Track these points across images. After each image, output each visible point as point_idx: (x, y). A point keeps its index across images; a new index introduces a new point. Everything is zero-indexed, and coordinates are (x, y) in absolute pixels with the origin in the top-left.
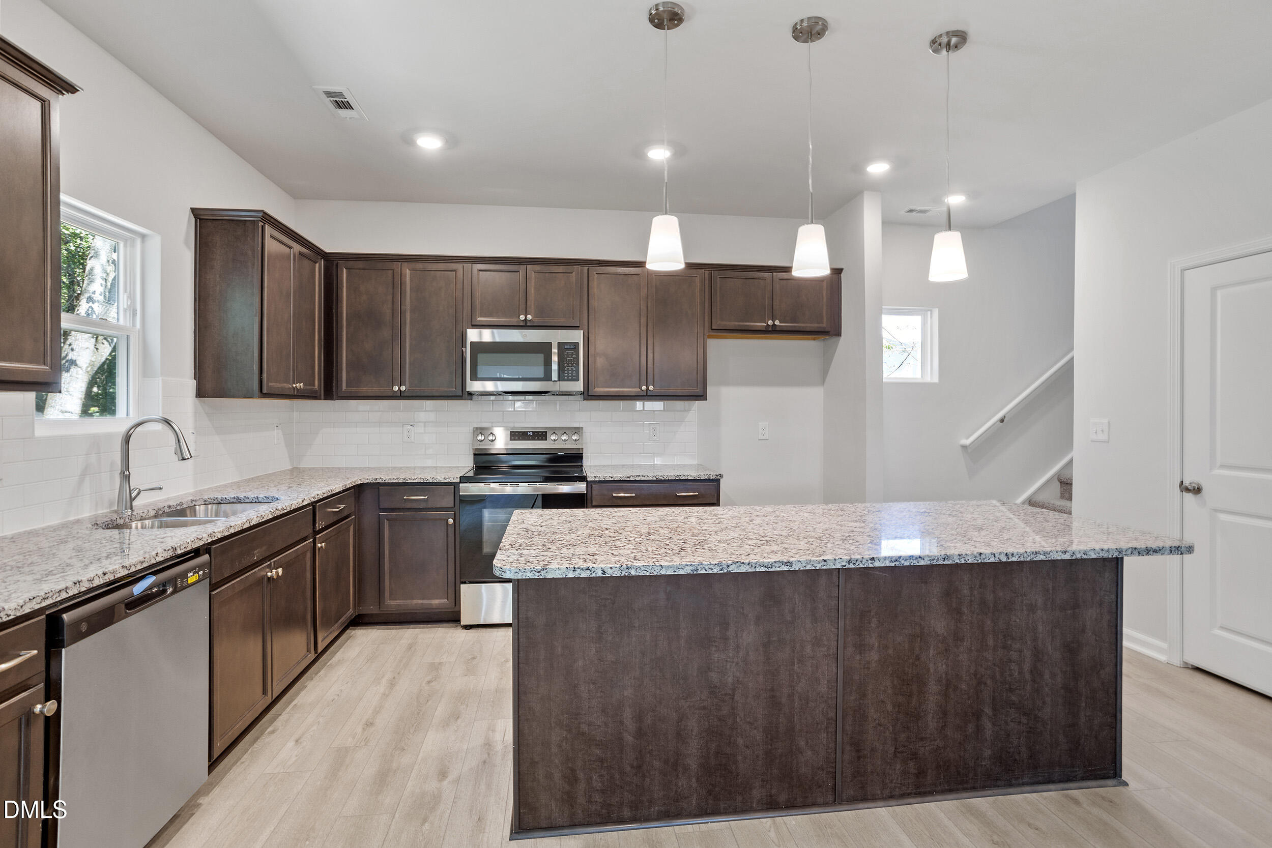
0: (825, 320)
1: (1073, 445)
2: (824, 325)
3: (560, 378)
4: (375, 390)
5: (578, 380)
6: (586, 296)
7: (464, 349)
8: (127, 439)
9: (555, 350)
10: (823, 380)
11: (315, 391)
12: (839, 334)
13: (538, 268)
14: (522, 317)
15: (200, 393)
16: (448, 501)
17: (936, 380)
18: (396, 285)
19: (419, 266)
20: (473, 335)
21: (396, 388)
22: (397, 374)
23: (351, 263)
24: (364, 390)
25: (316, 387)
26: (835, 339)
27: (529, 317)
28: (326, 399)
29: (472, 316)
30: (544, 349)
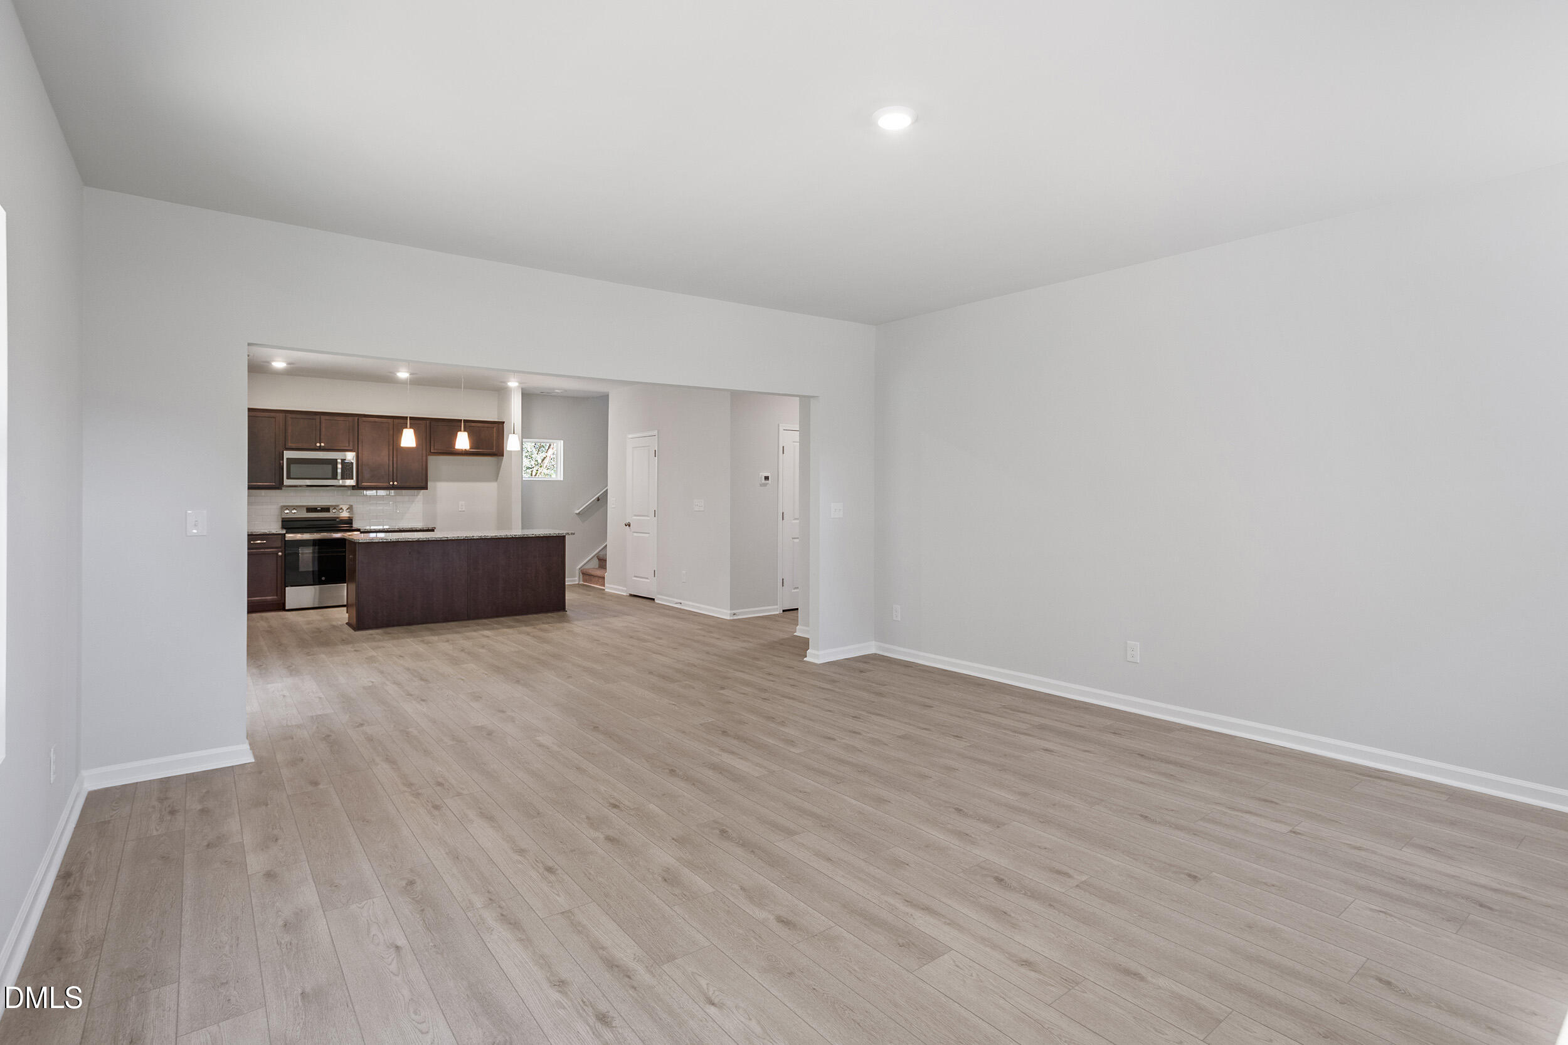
0: (495, 448)
1: (607, 503)
2: (494, 450)
3: (343, 479)
6: (357, 433)
7: (282, 462)
9: (339, 466)
10: (496, 480)
12: (503, 456)
13: (327, 417)
14: (318, 445)
16: (278, 544)
17: (562, 479)
20: (288, 454)
26: (502, 457)
27: (323, 444)
29: (286, 444)
30: (334, 462)
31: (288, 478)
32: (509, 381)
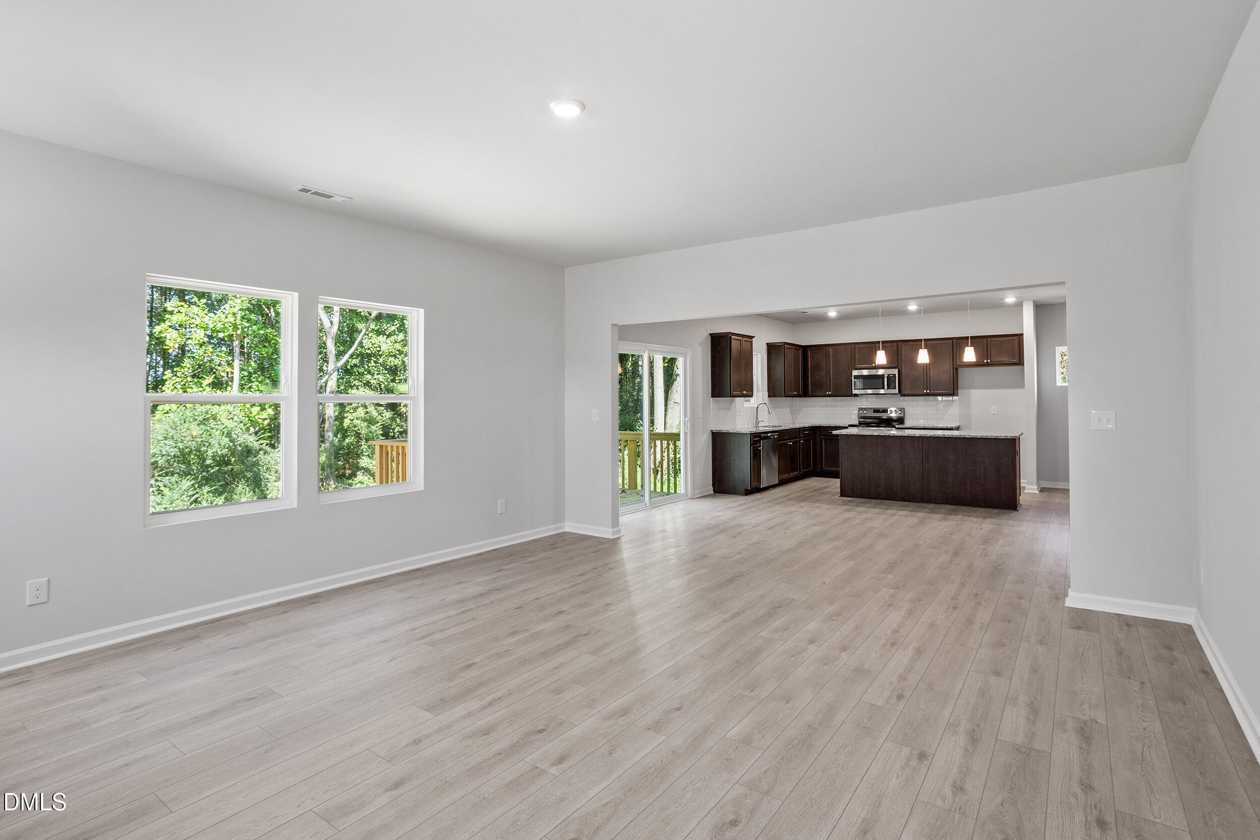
0: (1019, 358)
2: (1020, 360)
3: (888, 387)
4: (821, 394)
5: (896, 389)
7: (851, 378)
8: (758, 407)
9: (886, 379)
11: (800, 395)
12: (1023, 365)
15: (769, 397)
18: (827, 356)
19: (835, 347)
20: (854, 372)
21: (828, 393)
22: (828, 388)
23: (811, 348)
24: (817, 394)
25: (801, 393)
28: (804, 397)
29: (855, 365)
30: (882, 377)
31: (854, 389)
32: (1006, 298)
